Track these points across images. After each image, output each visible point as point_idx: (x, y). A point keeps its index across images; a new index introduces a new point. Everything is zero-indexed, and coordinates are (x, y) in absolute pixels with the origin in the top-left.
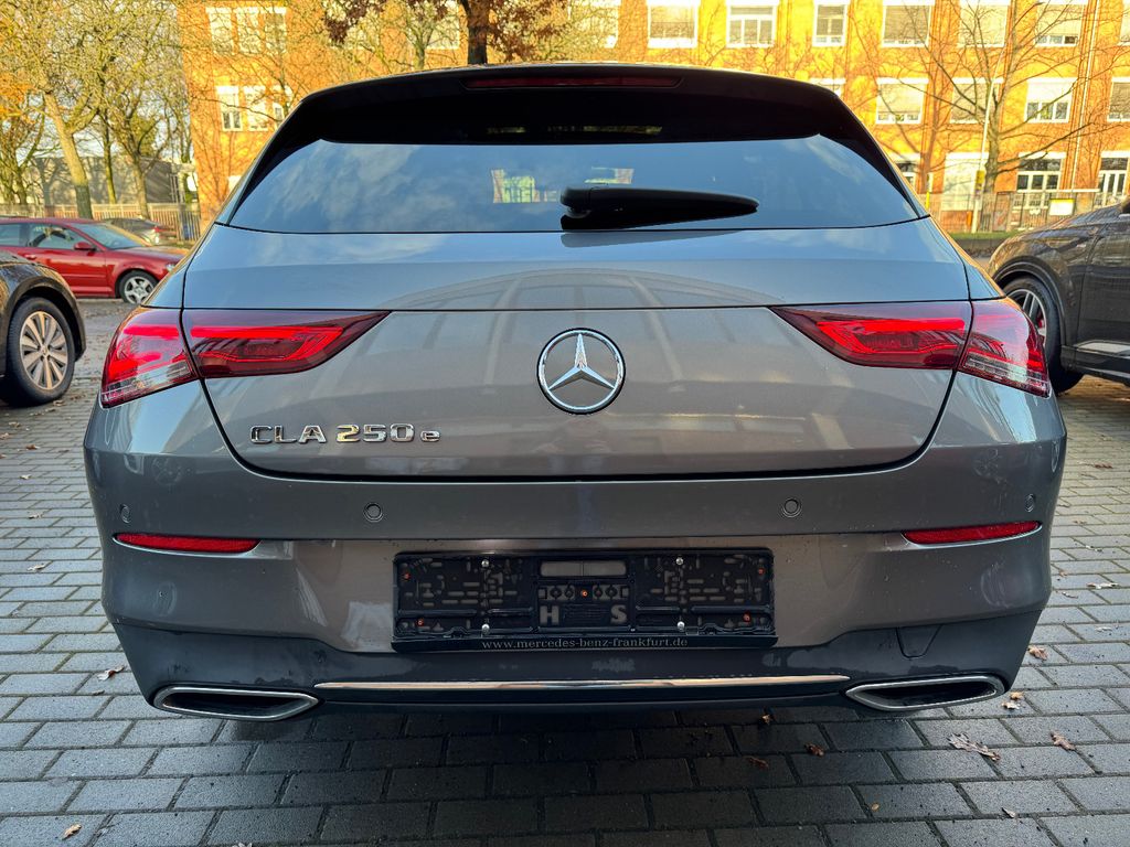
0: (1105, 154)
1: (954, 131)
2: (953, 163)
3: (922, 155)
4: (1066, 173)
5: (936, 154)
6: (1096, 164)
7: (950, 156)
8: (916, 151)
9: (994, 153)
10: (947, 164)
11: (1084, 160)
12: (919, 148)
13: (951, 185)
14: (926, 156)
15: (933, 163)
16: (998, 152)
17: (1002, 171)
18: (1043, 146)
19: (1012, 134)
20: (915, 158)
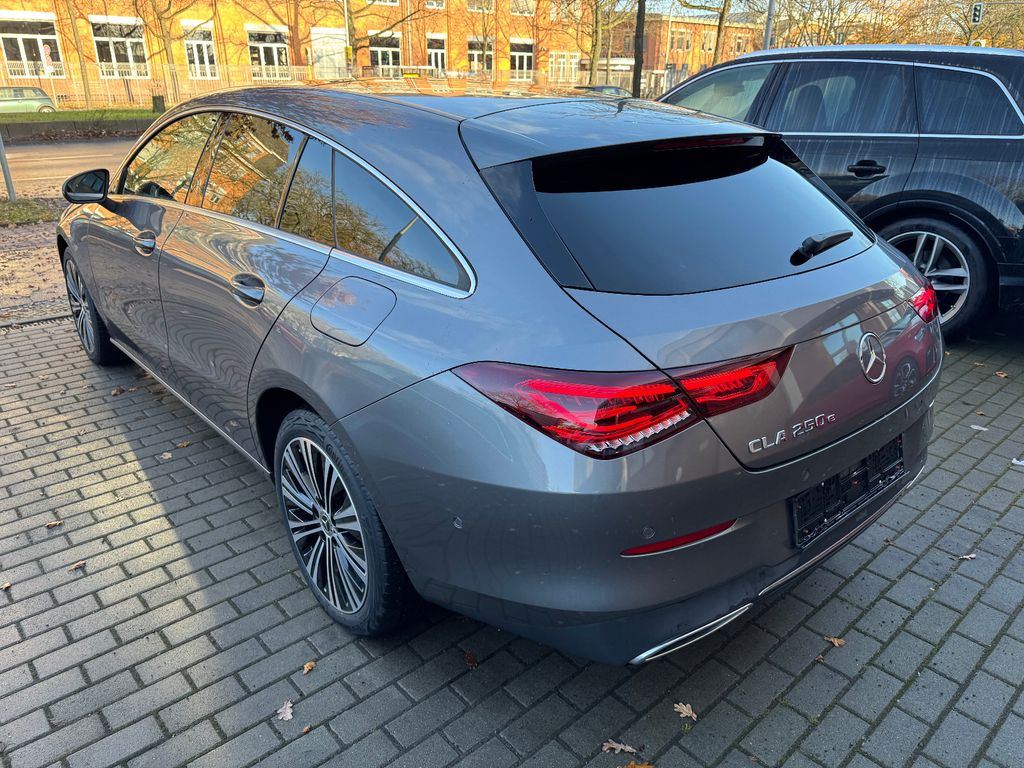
0: (430, 35)
1: (317, 8)
2: (318, 36)
3: (290, 28)
4: (404, 50)
5: (301, 27)
6: (424, 44)
7: (314, 30)
8: (285, 24)
9: (352, 31)
10: (312, 37)
11: (416, 40)
12: (285, 20)
13: (319, 57)
14: (293, 29)
15: (301, 36)
16: (354, 29)
17: (361, 47)
18: (389, 26)
19: (361, 14)
20: (284, 30)
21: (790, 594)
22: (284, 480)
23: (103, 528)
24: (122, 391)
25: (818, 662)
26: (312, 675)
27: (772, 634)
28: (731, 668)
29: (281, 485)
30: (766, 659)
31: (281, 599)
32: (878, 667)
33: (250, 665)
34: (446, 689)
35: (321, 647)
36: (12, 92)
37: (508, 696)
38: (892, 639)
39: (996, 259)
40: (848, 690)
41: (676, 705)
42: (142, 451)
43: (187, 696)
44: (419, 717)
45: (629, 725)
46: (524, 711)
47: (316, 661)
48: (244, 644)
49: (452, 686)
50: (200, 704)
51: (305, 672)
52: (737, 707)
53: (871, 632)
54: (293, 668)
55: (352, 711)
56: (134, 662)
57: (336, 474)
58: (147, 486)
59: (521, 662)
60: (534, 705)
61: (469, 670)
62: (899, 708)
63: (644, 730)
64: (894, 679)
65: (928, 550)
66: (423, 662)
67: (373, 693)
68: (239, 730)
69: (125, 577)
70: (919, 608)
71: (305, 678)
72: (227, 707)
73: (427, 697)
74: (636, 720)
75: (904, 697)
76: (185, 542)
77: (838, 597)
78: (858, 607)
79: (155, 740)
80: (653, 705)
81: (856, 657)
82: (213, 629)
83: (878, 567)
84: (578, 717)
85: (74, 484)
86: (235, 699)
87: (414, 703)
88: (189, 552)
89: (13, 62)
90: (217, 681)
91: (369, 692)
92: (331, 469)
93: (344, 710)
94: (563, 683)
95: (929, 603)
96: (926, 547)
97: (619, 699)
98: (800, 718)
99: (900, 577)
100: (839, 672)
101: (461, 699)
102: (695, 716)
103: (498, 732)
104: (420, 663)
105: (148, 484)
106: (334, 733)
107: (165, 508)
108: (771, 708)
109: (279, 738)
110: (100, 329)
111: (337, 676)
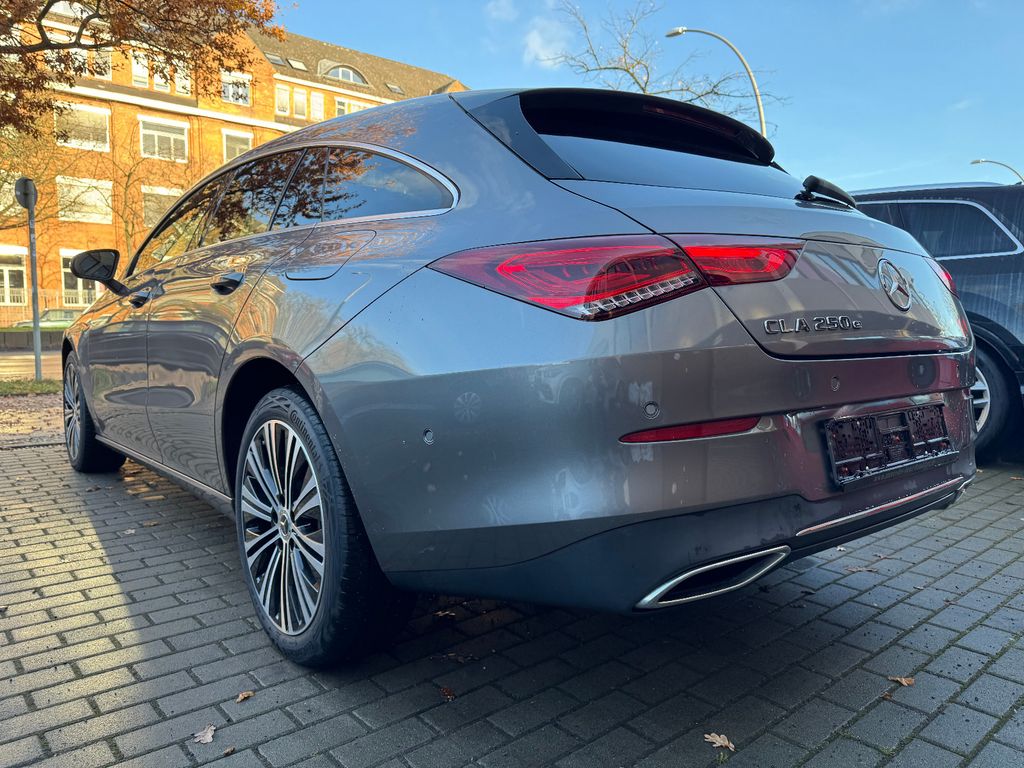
21: (839, 642)
22: (245, 492)
23: (38, 583)
24: (98, 489)
25: (884, 699)
26: (247, 703)
27: (822, 675)
28: (773, 703)
29: (241, 497)
30: (818, 696)
31: (226, 639)
32: (962, 705)
33: (173, 693)
34: (414, 719)
35: (264, 679)
36: (63, 314)
37: (492, 725)
38: (972, 681)
39: (1013, 369)
40: (927, 725)
41: (706, 736)
42: (104, 529)
43: (85, 719)
44: (375, 743)
45: (647, 754)
46: (509, 739)
47: (255, 691)
48: (170, 676)
49: (421, 716)
50: (99, 727)
51: (239, 700)
52: (786, 739)
53: (945, 673)
54: (226, 697)
55: (289, 737)
56: (30, 689)
57: (299, 444)
58: (101, 552)
59: (509, 696)
60: (523, 734)
61: (444, 702)
62: (998, 742)
63: (667, 759)
64: (984, 715)
65: (998, 608)
66: (387, 694)
67: (321, 721)
68: (142, 750)
69: (48, 619)
70: (1000, 655)
71: (239, 706)
72: (133, 730)
73: (389, 725)
74: (656, 749)
75: (1002, 731)
76: (129, 594)
77: (898, 645)
78: (924, 653)
79: (31, 758)
80: (676, 737)
81: (933, 694)
82: (136, 663)
83: (941, 621)
84: (580, 746)
85: (20, 550)
86: (145, 723)
87: (370, 731)
88: (130, 601)
89: (70, 291)
90: (126, 707)
91: (314, 719)
92: (294, 440)
93: (279, 736)
94: (562, 715)
95: (1011, 650)
96: (995, 606)
97: (633, 730)
98: (870, 750)
99: (970, 629)
100: (912, 709)
101: (431, 728)
102: (732, 746)
103: (476, 759)
104: (383, 694)
105: (103, 551)
106: (262, 757)
107: (114, 568)
108: (830, 741)
109: (191, 760)
110: (87, 427)
111: (280, 704)
